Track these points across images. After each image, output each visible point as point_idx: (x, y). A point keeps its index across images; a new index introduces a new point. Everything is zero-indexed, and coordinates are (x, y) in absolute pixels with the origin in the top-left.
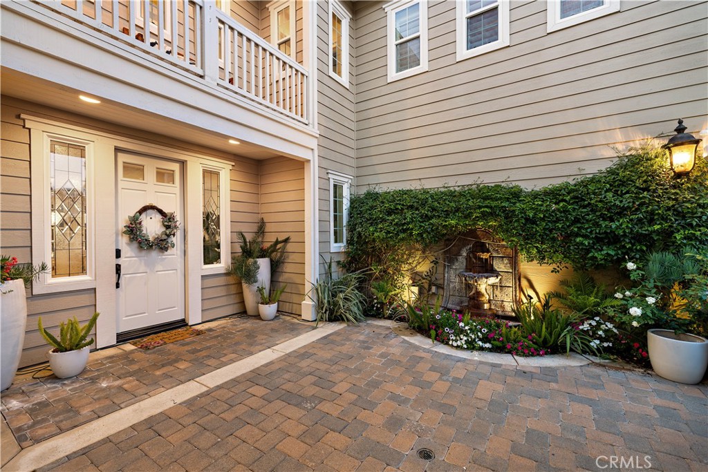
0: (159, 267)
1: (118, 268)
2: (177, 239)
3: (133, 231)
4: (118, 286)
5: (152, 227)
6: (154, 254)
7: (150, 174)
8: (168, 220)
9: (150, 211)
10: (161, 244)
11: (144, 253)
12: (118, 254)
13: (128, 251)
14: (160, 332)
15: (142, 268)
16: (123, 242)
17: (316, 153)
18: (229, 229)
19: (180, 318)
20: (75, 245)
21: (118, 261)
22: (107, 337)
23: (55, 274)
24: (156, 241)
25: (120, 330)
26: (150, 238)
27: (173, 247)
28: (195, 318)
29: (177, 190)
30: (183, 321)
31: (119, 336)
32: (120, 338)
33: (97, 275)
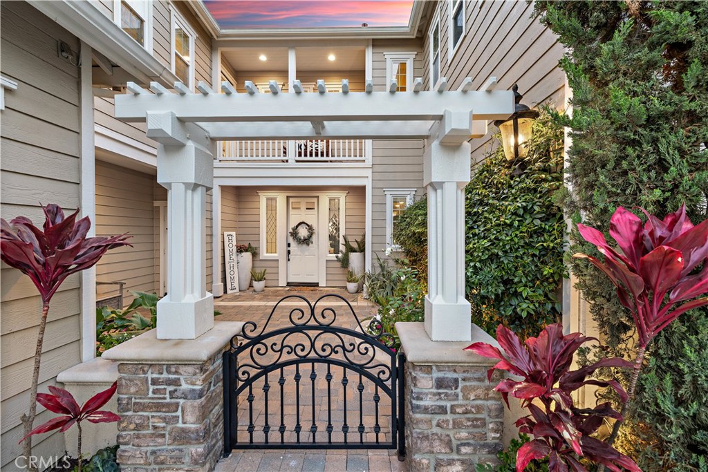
0: (306, 253)
1: (289, 252)
2: (314, 238)
3: (294, 234)
4: (289, 260)
5: (303, 232)
6: (305, 246)
7: (303, 207)
8: (310, 228)
9: (302, 225)
10: (307, 241)
11: (300, 245)
12: (289, 245)
13: (293, 244)
15: (299, 253)
16: (291, 240)
17: (370, 179)
18: (344, 234)
19: (316, 282)
20: (274, 240)
21: (289, 249)
22: (282, 283)
23: (267, 252)
24: (305, 240)
25: (289, 281)
26: (302, 238)
27: (312, 243)
28: (322, 283)
29: (316, 213)
30: (318, 283)
31: (288, 283)
32: (289, 284)
33: (279, 254)
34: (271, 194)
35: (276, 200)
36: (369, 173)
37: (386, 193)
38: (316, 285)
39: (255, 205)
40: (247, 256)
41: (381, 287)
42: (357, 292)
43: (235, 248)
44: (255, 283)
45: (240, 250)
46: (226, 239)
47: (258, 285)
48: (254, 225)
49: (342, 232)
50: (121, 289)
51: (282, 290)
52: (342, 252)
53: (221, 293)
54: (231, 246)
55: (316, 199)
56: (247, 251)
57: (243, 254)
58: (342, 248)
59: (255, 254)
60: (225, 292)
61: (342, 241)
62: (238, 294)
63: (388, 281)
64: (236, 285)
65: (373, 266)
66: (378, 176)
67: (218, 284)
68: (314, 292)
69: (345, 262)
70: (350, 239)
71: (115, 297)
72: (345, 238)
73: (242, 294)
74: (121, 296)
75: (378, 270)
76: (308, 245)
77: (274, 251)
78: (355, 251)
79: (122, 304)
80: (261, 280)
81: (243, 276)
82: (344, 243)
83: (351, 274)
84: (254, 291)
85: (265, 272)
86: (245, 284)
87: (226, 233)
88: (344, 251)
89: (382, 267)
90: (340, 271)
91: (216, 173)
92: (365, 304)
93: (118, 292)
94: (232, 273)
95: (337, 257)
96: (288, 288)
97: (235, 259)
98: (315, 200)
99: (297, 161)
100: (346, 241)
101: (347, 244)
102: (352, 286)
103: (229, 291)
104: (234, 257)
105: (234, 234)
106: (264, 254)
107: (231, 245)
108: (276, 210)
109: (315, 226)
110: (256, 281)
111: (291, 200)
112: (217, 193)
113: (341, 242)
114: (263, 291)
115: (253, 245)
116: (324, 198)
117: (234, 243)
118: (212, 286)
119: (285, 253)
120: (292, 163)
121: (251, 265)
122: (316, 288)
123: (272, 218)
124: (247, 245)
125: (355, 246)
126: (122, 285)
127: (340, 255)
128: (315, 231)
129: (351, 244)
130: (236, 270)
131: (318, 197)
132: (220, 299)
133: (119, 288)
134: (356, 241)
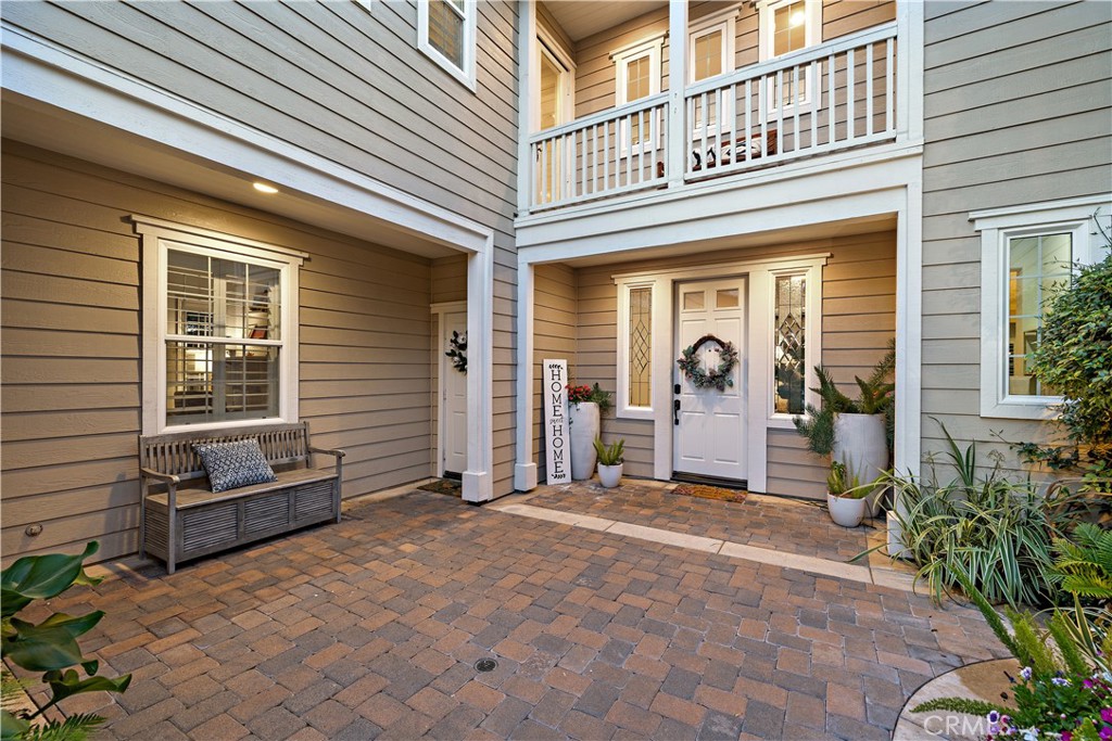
0: (717, 409)
1: (677, 405)
2: (737, 374)
3: (689, 363)
4: (677, 422)
5: (710, 360)
6: (713, 392)
7: (710, 299)
8: (726, 350)
9: (708, 343)
10: (719, 381)
11: (702, 390)
12: (677, 389)
13: (687, 386)
14: (713, 485)
15: (700, 408)
16: (682, 378)
17: (916, 192)
18: (818, 362)
19: (741, 478)
20: (644, 379)
21: (677, 397)
22: (662, 471)
23: (631, 403)
24: (714, 377)
25: (680, 468)
26: (708, 373)
27: (731, 385)
28: (757, 483)
29: (741, 313)
30: (745, 482)
31: (675, 474)
32: (676, 476)
33: (655, 408)
34: (639, 279)
35: (649, 290)
36: (912, 173)
37: (978, 225)
38: (741, 485)
39: (607, 305)
40: (589, 409)
41: (971, 537)
42: (861, 525)
43: (564, 393)
44: (601, 468)
45: (576, 395)
46: (548, 373)
47: (609, 474)
48: (605, 345)
49: (812, 358)
50: (339, 465)
51: (659, 490)
52: (811, 409)
53: (532, 483)
54: (557, 385)
55: (742, 281)
56: (588, 398)
57: (581, 405)
58: (811, 398)
59: (606, 407)
60: (543, 480)
61: (811, 380)
62: (566, 488)
63: (1003, 523)
64: (566, 467)
65: (927, 461)
66: (945, 177)
67: (528, 465)
68: (734, 505)
69: (821, 438)
70: (835, 376)
71: (325, 481)
72: (820, 373)
73: (576, 489)
74: (337, 478)
75: (948, 476)
76: (722, 389)
77: (644, 400)
78: (851, 409)
79: (339, 494)
80: (613, 464)
81: (578, 452)
82: (819, 387)
83: (842, 472)
84: (601, 485)
85: (621, 446)
86: (584, 469)
87: (547, 363)
88: (818, 407)
89: (966, 466)
90: (808, 458)
91: (522, 238)
92: (901, 581)
93: (334, 470)
94: (558, 443)
95: (797, 422)
96: (673, 486)
97: (565, 416)
98: (740, 284)
99: (687, 182)
100: (823, 382)
101: (826, 388)
102: (845, 508)
103: (551, 481)
104: (563, 410)
105: (563, 363)
106: (625, 408)
107: (556, 387)
108: (649, 313)
109: (738, 346)
110: (603, 464)
111: (683, 289)
112: (526, 280)
113: (808, 385)
114: (619, 486)
115: (604, 387)
116: (763, 277)
117: (564, 382)
118: (513, 470)
119: (668, 407)
120: (677, 188)
121: (595, 427)
122: (739, 493)
123: (641, 331)
124: (591, 388)
125: (854, 394)
126: (340, 457)
127: (806, 417)
128: (740, 357)
129: (839, 388)
130: (566, 437)
131: (746, 276)
132: (528, 497)
133: (335, 464)
134: (860, 382)
